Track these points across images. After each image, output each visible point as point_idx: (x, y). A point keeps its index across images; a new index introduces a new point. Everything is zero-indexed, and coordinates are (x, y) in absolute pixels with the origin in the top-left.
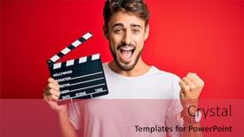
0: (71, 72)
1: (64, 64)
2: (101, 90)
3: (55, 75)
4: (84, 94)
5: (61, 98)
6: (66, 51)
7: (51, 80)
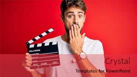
0: (39, 50)
1: (36, 45)
2: (56, 63)
3: (30, 51)
4: (46, 64)
5: (32, 65)
6: (37, 38)
7: (27, 54)
